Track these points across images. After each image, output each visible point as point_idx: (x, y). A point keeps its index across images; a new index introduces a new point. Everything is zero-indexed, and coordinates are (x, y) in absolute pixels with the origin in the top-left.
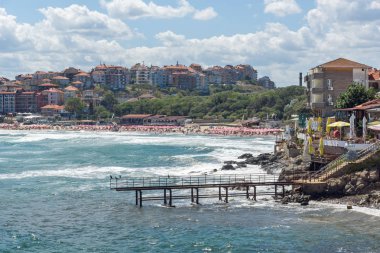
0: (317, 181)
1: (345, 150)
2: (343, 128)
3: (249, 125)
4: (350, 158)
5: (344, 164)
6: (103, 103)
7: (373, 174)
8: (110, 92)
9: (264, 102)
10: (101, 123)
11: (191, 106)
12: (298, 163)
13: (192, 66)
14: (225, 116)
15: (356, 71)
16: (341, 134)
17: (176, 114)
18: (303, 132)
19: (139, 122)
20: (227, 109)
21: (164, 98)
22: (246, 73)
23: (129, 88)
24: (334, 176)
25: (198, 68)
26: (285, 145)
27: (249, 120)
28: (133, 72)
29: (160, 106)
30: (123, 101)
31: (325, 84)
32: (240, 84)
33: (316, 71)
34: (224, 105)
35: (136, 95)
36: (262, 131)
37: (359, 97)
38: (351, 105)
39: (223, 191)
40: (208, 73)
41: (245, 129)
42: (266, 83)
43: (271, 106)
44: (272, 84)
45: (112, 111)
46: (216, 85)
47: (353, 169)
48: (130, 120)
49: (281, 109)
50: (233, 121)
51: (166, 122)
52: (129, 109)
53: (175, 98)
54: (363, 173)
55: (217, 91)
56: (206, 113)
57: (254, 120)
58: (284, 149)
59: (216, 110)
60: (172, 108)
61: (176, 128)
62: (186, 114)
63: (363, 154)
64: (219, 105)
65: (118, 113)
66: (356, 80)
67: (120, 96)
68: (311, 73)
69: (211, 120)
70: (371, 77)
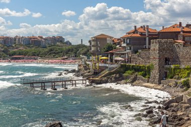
0: (97, 79)
1: (107, 67)
2: (105, 59)
3: (64, 59)
4: (109, 70)
5: (107, 72)
6: (3, 51)
7: (118, 76)
8: (6, 47)
9: (69, 50)
10: (3, 59)
11: (40, 52)
12: (89, 72)
13: (39, 37)
14: (54, 56)
15: (108, 39)
16: (104, 61)
17: (34, 55)
18: (89, 61)
19: (19, 58)
20: (55, 53)
21: (28, 49)
22: (60, 39)
23: (13, 45)
24: (104, 76)
25: (41, 37)
26: (82, 66)
27: (64, 57)
28: (15, 39)
29: (27, 52)
30: (11, 51)
31: (97, 43)
32: (58, 43)
33: (93, 39)
34: (53, 52)
35: (16, 48)
36: (69, 61)
37: (110, 48)
38: (108, 51)
39: (64, 83)
40: (45, 39)
41: (62, 61)
42: (68, 43)
43: (72, 52)
44: (70, 44)
45: (7, 55)
46: (49, 44)
47: (110, 74)
48: (15, 58)
49: (76, 53)
50: (57, 58)
51: (30, 59)
52: (14, 54)
53: (33, 49)
54: (114, 75)
55: (50, 47)
56: (46, 55)
57: (66, 57)
58: (82, 67)
59: (50, 54)
60: (32, 53)
61: (34, 61)
62: (38, 55)
63: (114, 68)
64: (52, 52)
65: (10, 55)
66: (108, 42)
67: (10, 48)
68: (91, 39)
69: (48, 58)
70: (113, 41)
